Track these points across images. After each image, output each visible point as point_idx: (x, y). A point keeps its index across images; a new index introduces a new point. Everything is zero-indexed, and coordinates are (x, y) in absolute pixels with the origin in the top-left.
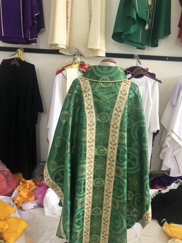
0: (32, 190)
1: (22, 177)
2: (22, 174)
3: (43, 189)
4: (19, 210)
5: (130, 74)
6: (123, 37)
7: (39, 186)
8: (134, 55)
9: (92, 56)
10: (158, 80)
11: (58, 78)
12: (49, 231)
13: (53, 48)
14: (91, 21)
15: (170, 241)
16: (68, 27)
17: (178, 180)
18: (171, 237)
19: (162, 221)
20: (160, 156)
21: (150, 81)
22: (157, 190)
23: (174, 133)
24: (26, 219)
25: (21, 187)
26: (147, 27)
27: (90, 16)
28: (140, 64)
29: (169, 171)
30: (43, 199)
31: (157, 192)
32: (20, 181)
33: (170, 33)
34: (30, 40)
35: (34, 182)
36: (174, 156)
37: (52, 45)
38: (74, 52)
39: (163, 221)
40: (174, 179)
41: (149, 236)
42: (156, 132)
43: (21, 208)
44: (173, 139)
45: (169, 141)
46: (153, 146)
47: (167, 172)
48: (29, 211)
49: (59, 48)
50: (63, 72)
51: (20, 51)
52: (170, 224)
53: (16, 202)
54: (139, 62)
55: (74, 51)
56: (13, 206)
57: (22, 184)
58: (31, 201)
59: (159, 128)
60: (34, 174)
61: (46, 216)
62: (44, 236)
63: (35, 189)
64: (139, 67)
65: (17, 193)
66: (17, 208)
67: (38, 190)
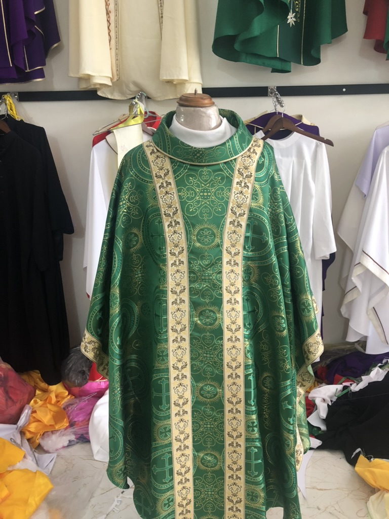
0: (62, 407)
1: (39, 379)
2: (40, 373)
3: (87, 402)
4: (35, 451)
5: (261, 131)
6: (237, 46)
7: (78, 396)
8: (267, 87)
9: (171, 98)
10: (325, 139)
11: (98, 154)
12: (102, 494)
13: (83, 86)
14: (162, 17)
15: (373, 497)
16: (113, 34)
17: (384, 361)
18: (374, 489)
19: (354, 453)
20: (341, 310)
21: (308, 144)
22: (340, 387)
23: (369, 258)
24: (50, 470)
25: (38, 400)
26: (291, 19)
27: (159, 5)
28: (282, 106)
29: (363, 342)
30: (88, 424)
31: (340, 391)
32: (35, 388)
33: (345, 29)
34: (28, 70)
35: (67, 388)
36: (374, 308)
37: (80, 79)
38: (131, 93)
39: (357, 454)
40: (376, 360)
41: (325, 490)
42: (329, 258)
43: (39, 448)
44: (367, 271)
45: (359, 276)
46: (324, 289)
47: (360, 345)
48: (58, 451)
49: (95, 84)
50: (108, 137)
51: (8, 99)
52: (372, 459)
53: (28, 435)
54: (278, 101)
55: (132, 90)
56: (21, 445)
57: (41, 395)
58: (60, 430)
59: (334, 249)
60: (66, 371)
61: (97, 461)
62: (92, 505)
63: (69, 403)
64: (280, 113)
65: (30, 416)
66: (31, 449)
67: (75, 406)
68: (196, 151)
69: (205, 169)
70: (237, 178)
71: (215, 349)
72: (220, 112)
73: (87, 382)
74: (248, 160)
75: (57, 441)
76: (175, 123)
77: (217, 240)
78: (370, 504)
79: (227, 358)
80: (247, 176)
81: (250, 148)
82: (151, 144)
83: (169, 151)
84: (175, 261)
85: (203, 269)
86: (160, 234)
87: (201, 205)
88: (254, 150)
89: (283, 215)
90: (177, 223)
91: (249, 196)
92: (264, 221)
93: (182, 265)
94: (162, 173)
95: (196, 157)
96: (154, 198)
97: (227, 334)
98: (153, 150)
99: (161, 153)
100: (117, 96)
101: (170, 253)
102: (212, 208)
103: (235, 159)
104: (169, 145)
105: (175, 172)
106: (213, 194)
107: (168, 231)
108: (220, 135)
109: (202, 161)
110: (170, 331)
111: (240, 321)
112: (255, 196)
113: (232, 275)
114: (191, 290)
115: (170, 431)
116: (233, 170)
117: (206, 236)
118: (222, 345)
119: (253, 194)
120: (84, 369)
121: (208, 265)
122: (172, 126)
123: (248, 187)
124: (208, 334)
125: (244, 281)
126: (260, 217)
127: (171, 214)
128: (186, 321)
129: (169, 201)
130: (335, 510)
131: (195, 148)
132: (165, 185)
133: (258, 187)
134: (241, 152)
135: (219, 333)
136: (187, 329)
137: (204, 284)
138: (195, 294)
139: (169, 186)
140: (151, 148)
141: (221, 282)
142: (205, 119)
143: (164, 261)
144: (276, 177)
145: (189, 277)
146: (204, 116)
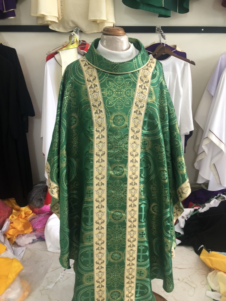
0: (29, 220)
1: (15, 203)
2: (15, 200)
3: (43, 217)
4: (12, 246)
5: (151, 55)
7: (38, 213)
8: (156, 27)
9: (96, 32)
10: (190, 61)
11: (50, 66)
12: (53, 271)
13: (40, 23)
15: (210, 274)
17: (218, 195)
18: (211, 268)
19: (200, 248)
20: (195, 164)
21: (179, 63)
22: (192, 210)
23: (213, 134)
24: (22, 257)
25: (14, 216)
28: (165, 39)
29: (207, 184)
30: (44, 230)
31: (193, 212)
32: (12, 208)
34: (5, 12)
35: (31, 209)
36: (214, 164)
37: (38, 18)
38: (70, 28)
39: (201, 248)
40: (214, 194)
41: (183, 269)
42: (189, 134)
43: (15, 244)
44: (212, 142)
45: (206, 145)
46: (185, 152)
47: (205, 185)
48: (26, 246)
49: (48, 21)
50: (56, 56)
52: (210, 252)
53: (8, 236)
54: (162, 36)
55: (71, 26)
56: (4, 242)
57: (16, 213)
58: (27, 233)
59: (192, 128)
60: (31, 199)
61: (49, 251)
62: (47, 278)
63: (32, 218)
64: (163, 44)
65: (9, 225)
66: (10, 245)
67: (36, 219)
68: (114, 64)
69: (119, 76)
70: (139, 83)
71: (122, 190)
72: (129, 39)
73: (43, 206)
74: (146, 72)
75: (26, 240)
76: (100, 46)
77: (126, 123)
78: (208, 277)
79: (129, 195)
80: (146, 82)
81: (148, 64)
82: (85, 59)
83: (96, 64)
84: (99, 136)
85: (116, 141)
86: (90, 118)
87: (117, 100)
88: (150, 65)
89: (167, 108)
90: (101, 111)
91: (147, 95)
92: (156, 111)
93: (103, 138)
94: (91, 79)
95: (113, 68)
96: (86, 95)
97: (129, 181)
98: (86, 63)
99: (91, 65)
100: (61, 30)
101: (96, 130)
102: (123, 102)
103: (138, 71)
104: (96, 60)
105: (100, 78)
106: (124, 93)
107: (95, 116)
108: (129, 54)
109: (117, 71)
110: (95, 179)
111: (138, 173)
112: (150, 95)
113: (135, 145)
114: (108, 154)
115: (92, 238)
116: (137, 78)
117: (119, 120)
118: (126, 187)
119: (149, 94)
120: (42, 198)
121: (120, 138)
122: (99, 48)
123: (146, 89)
124: (118, 181)
125: (142, 148)
126: (153, 108)
127: (97, 105)
128: (105, 173)
129: (95, 97)
130: (189, 280)
131: (113, 63)
132: (93, 86)
133: (152, 89)
134: (142, 66)
135: (125, 180)
136: (105, 178)
137: (117, 150)
138: (111, 157)
139: (96, 87)
140: (85, 62)
141: (127, 149)
142: (120, 44)
143: (92, 135)
144: (163, 83)
145: (108, 146)
146: (119, 42)
